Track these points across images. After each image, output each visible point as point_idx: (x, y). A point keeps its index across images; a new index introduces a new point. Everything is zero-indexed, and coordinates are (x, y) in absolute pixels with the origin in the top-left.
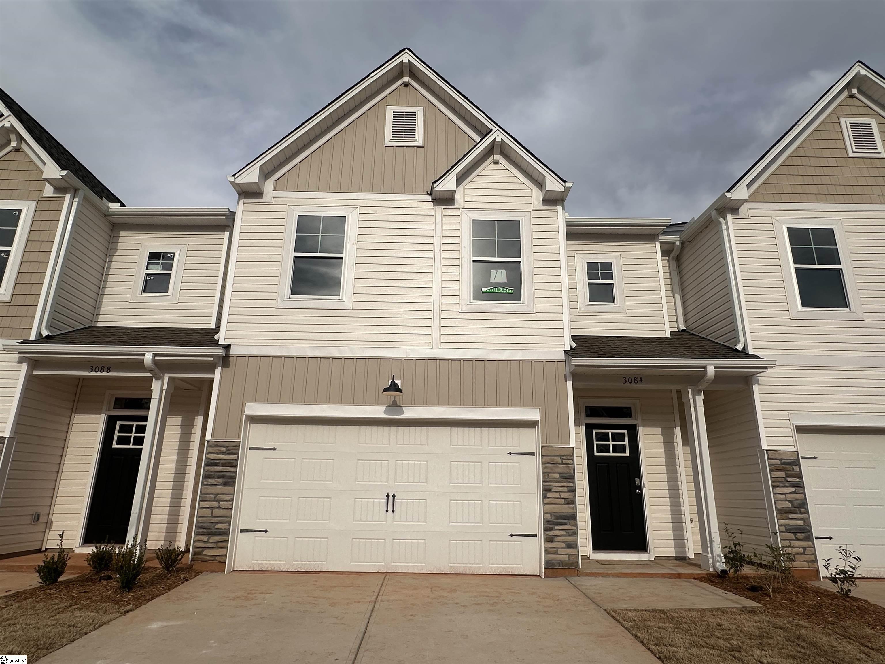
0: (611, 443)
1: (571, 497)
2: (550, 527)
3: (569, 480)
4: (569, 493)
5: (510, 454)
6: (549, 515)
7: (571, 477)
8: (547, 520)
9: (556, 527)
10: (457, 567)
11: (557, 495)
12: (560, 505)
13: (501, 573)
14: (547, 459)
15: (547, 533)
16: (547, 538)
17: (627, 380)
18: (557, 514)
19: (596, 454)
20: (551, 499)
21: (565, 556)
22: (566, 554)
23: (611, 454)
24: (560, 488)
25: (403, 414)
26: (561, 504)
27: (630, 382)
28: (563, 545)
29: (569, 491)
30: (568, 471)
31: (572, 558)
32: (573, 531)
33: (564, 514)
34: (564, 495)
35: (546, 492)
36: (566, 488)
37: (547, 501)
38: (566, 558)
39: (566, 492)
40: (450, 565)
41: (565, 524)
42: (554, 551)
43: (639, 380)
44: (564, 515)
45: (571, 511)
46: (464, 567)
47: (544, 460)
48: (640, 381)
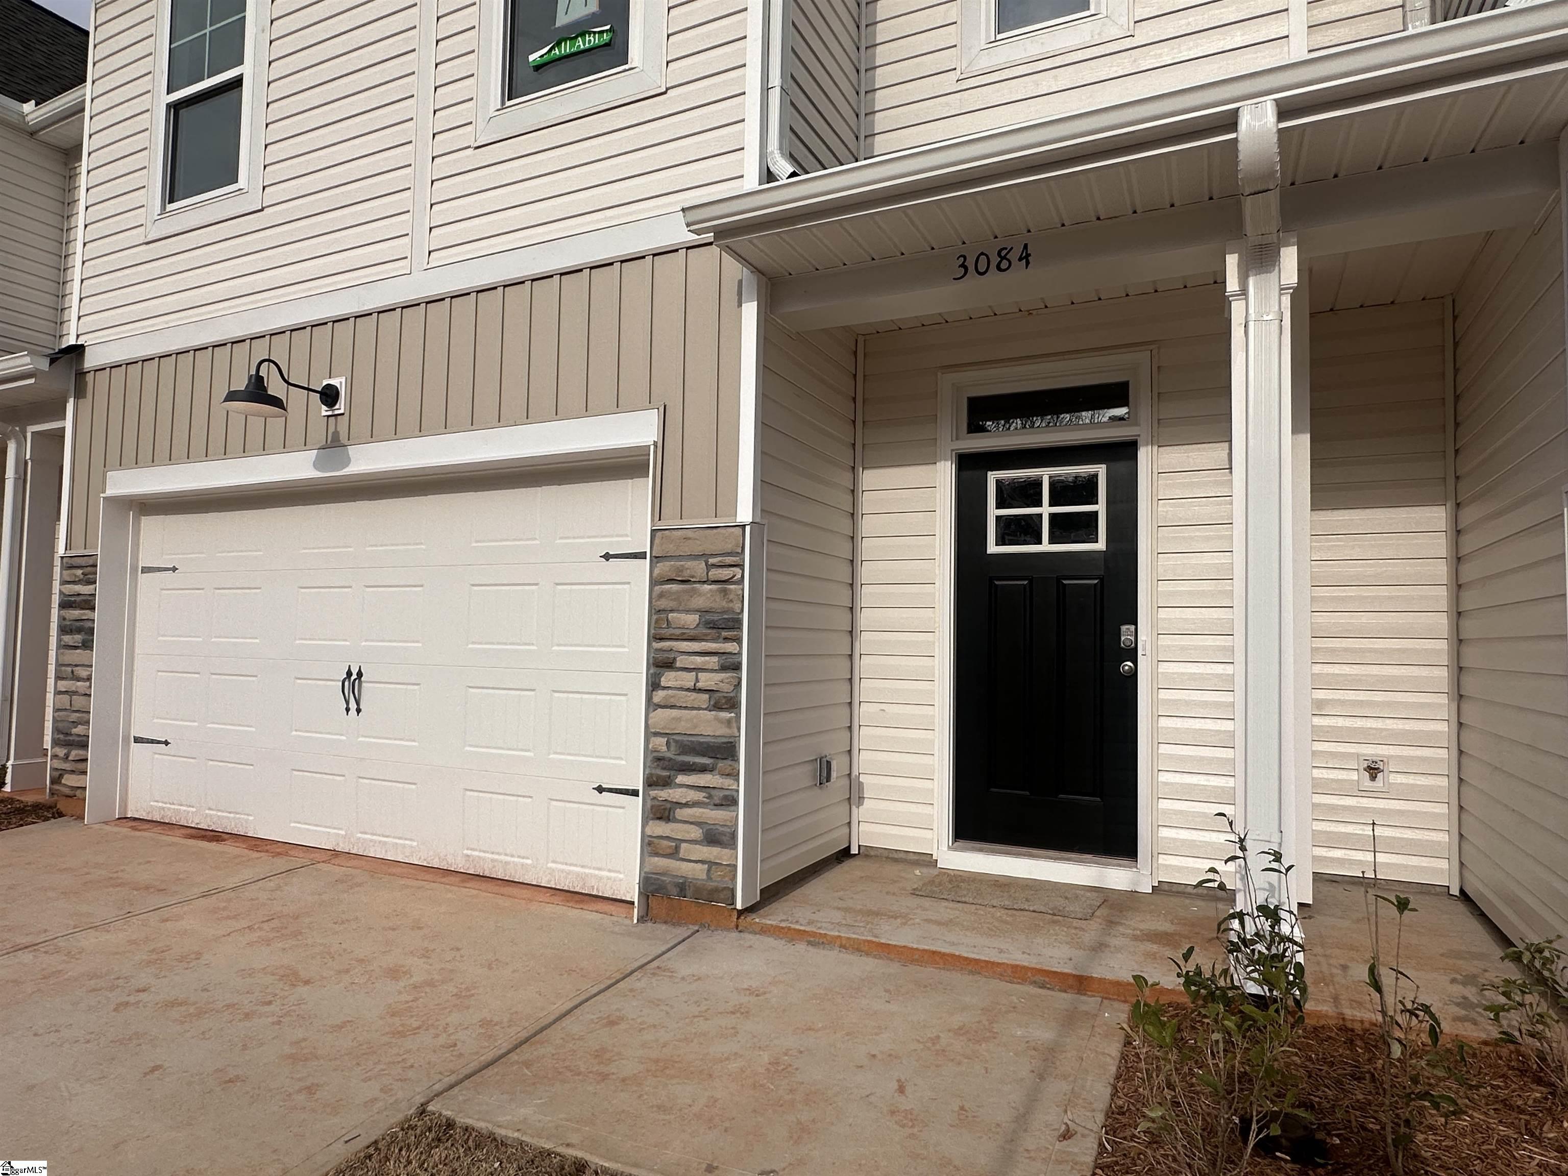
0: (1046, 510)
1: (727, 688)
2: (658, 777)
3: (724, 634)
4: (723, 675)
5: (607, 557)
6: (664, 740)
7: (731, 624)
8: (655, 754)
9: (681, 779)
10: (479, 857)
11: (688, 679)
12: (695, 712)
13: (572, 889)
14: (663, 568)
15: (653, 793)
16: (652, 807)
17: (970, 264)
18: (686, 738)
19: (993, 548)
20: (670, 692)
21: (699, 866)
22: (702, 862)
23: (1046, 547)
24: (699, 659)
25: (347, 466)
26: (699, 709)
27: (982, 270)
28: (696, 833)
29: (724, 668)
30: (724, 604)
31: (717, 873)
32: (727, 793)
33: (702, 740)
34: (707, 680)
35: (659, 670)
36: (715, 659)
37: (659, 696)
38: (697, 872)
39: (712, 671)
40: (465, 852)
41: (703, 769)
42: (670, 847)
43: (1014, 256)
44: (701, 743)
45: (722, 731)
46: (493, 860)
47: (657, 571)
48: (1020, 259)
